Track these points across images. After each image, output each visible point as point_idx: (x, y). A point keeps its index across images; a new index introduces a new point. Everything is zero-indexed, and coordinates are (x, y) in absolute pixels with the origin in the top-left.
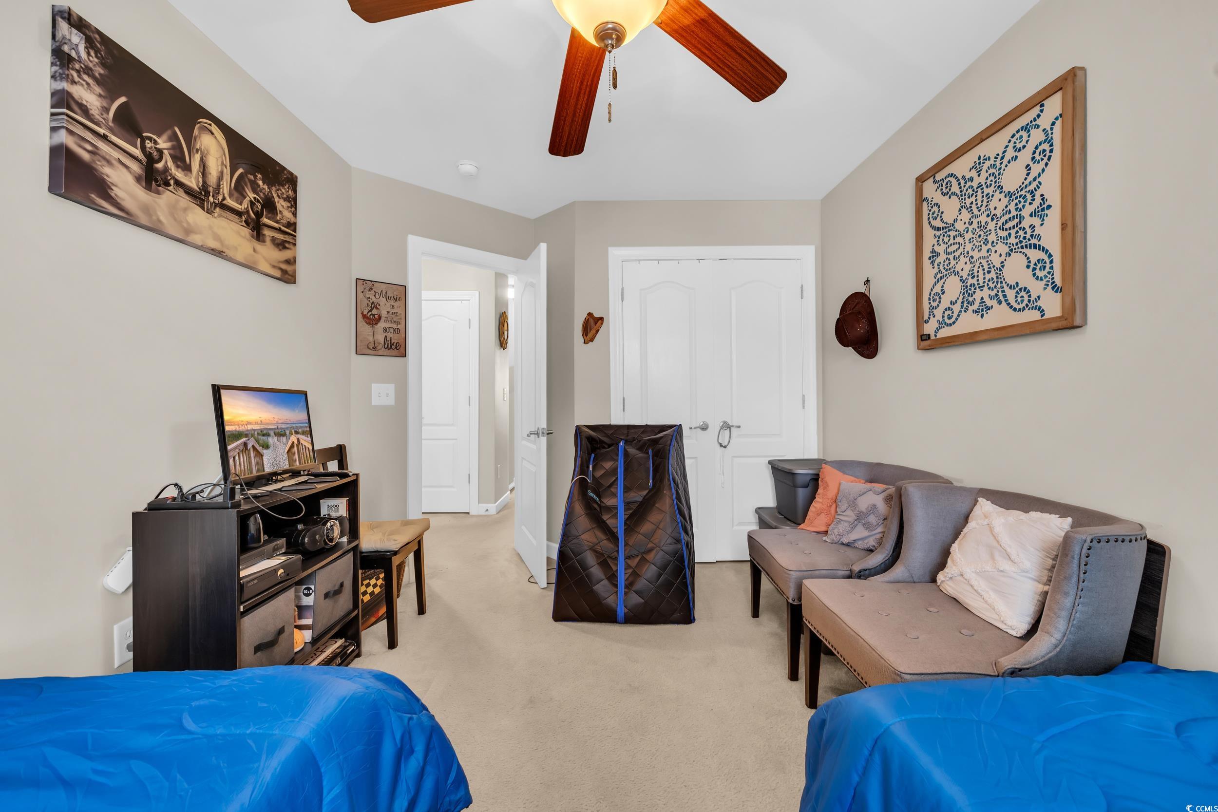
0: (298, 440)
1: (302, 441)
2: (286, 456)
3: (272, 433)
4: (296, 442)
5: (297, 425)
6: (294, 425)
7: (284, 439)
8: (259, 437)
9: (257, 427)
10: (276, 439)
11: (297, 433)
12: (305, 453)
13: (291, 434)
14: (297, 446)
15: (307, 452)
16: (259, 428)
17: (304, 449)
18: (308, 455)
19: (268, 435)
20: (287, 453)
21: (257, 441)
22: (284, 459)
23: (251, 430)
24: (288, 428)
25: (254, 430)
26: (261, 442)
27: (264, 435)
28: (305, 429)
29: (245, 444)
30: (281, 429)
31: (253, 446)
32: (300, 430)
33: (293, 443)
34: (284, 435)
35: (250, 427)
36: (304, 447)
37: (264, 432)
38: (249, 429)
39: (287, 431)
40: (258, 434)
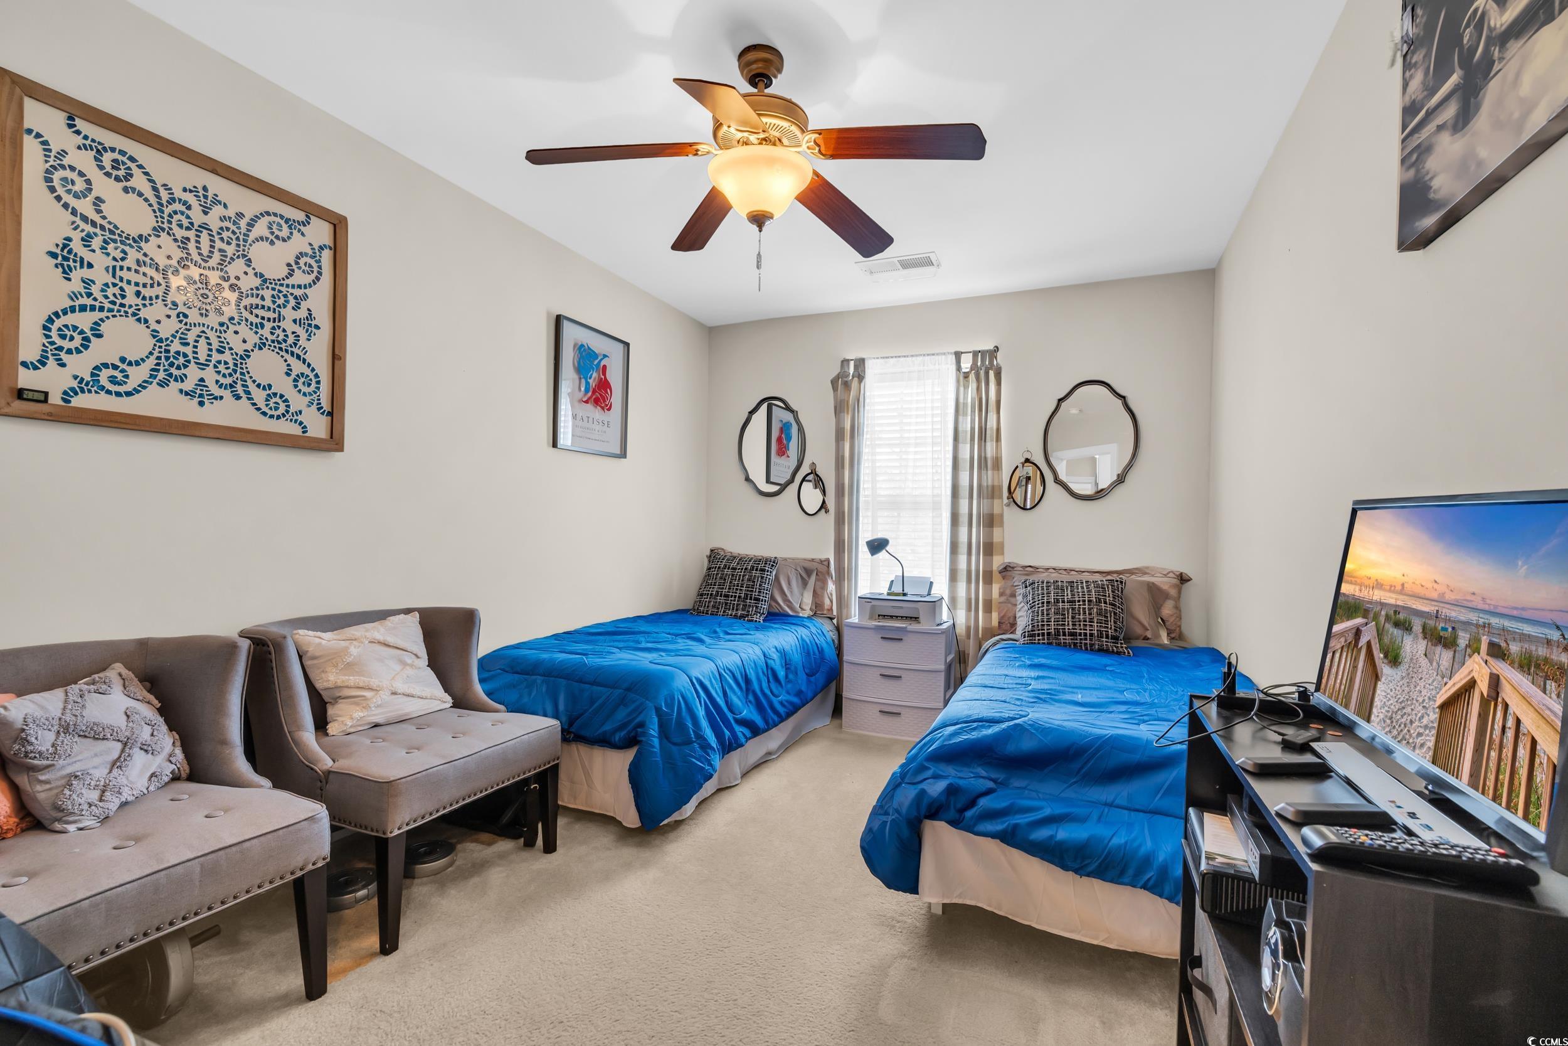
0: (1495, 682)
1: (1507, 693)
2: (1434, 716)
3: (1417, 628)
4: (1483, 686)
5: (1507, 623)
6: (1494, 621)
7: (1445, 657)
8: (1387, 625)
9: (1391, 599)
10: (1422, 645)
11: (1497, 652)
12: (1508, 752)
13: (1473, 647)
14: (1485, 703)
15: (1523, 753)
16: (1392, 601)
17: (1510, 734)
18: (1523, 773)
19: (1405, 626)
20: (1444, 707)
21: (1380, 633)
22: (1425, 721)
23: (1377, 603)
24: (1467, 624)
25: (1383, 605)
26: (1386, 640)
27: (1397, 624)
28: (1542, 651)
29: (1358, 633)
30: (1448, 620)
31: (1369, 644)
32: (1514, 648)
33: (1471, 684)
34: (1449, 643)
35: (1377, 595)
36: (1510, 723)
37: (1402, 616)
38: (1375, 598)
39: (1461, 634)
40: (1388, 618)
